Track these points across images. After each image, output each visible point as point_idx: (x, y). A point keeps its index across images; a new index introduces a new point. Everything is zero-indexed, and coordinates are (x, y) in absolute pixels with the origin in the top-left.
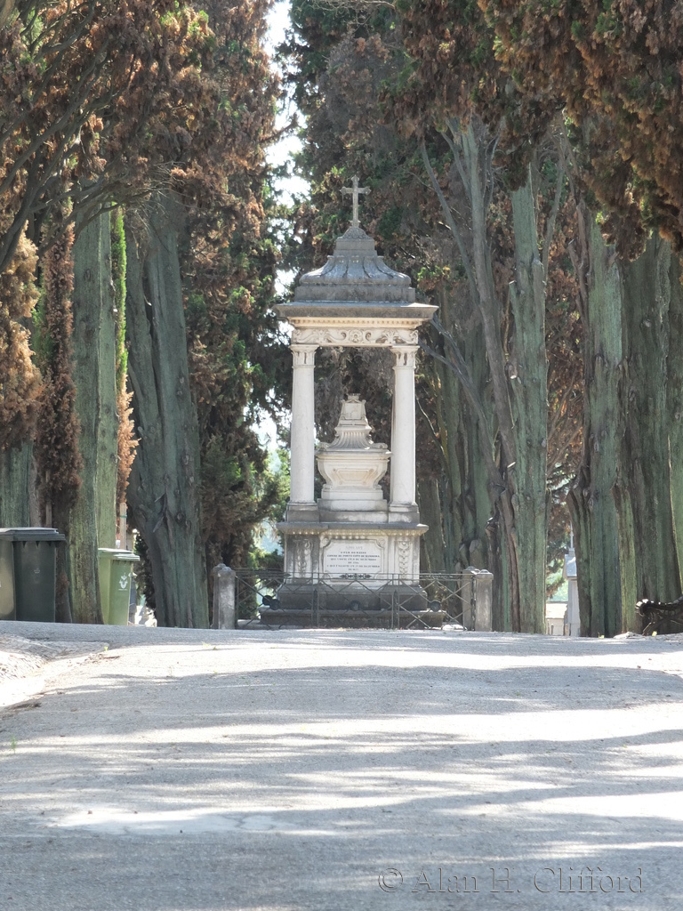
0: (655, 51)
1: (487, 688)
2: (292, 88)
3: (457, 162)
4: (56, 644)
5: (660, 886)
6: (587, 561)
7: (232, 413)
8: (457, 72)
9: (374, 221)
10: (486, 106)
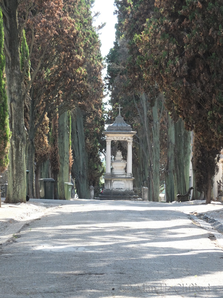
0: (178, 76)
1: (140, 215)
2: (107, 86)
3: (141, 102)
4: (50, 204)
5: (170, 266)
6: (168, 186)
7: (95, 154)
8: (139, 82)
9: (125, 114)
10: (146, 90)
